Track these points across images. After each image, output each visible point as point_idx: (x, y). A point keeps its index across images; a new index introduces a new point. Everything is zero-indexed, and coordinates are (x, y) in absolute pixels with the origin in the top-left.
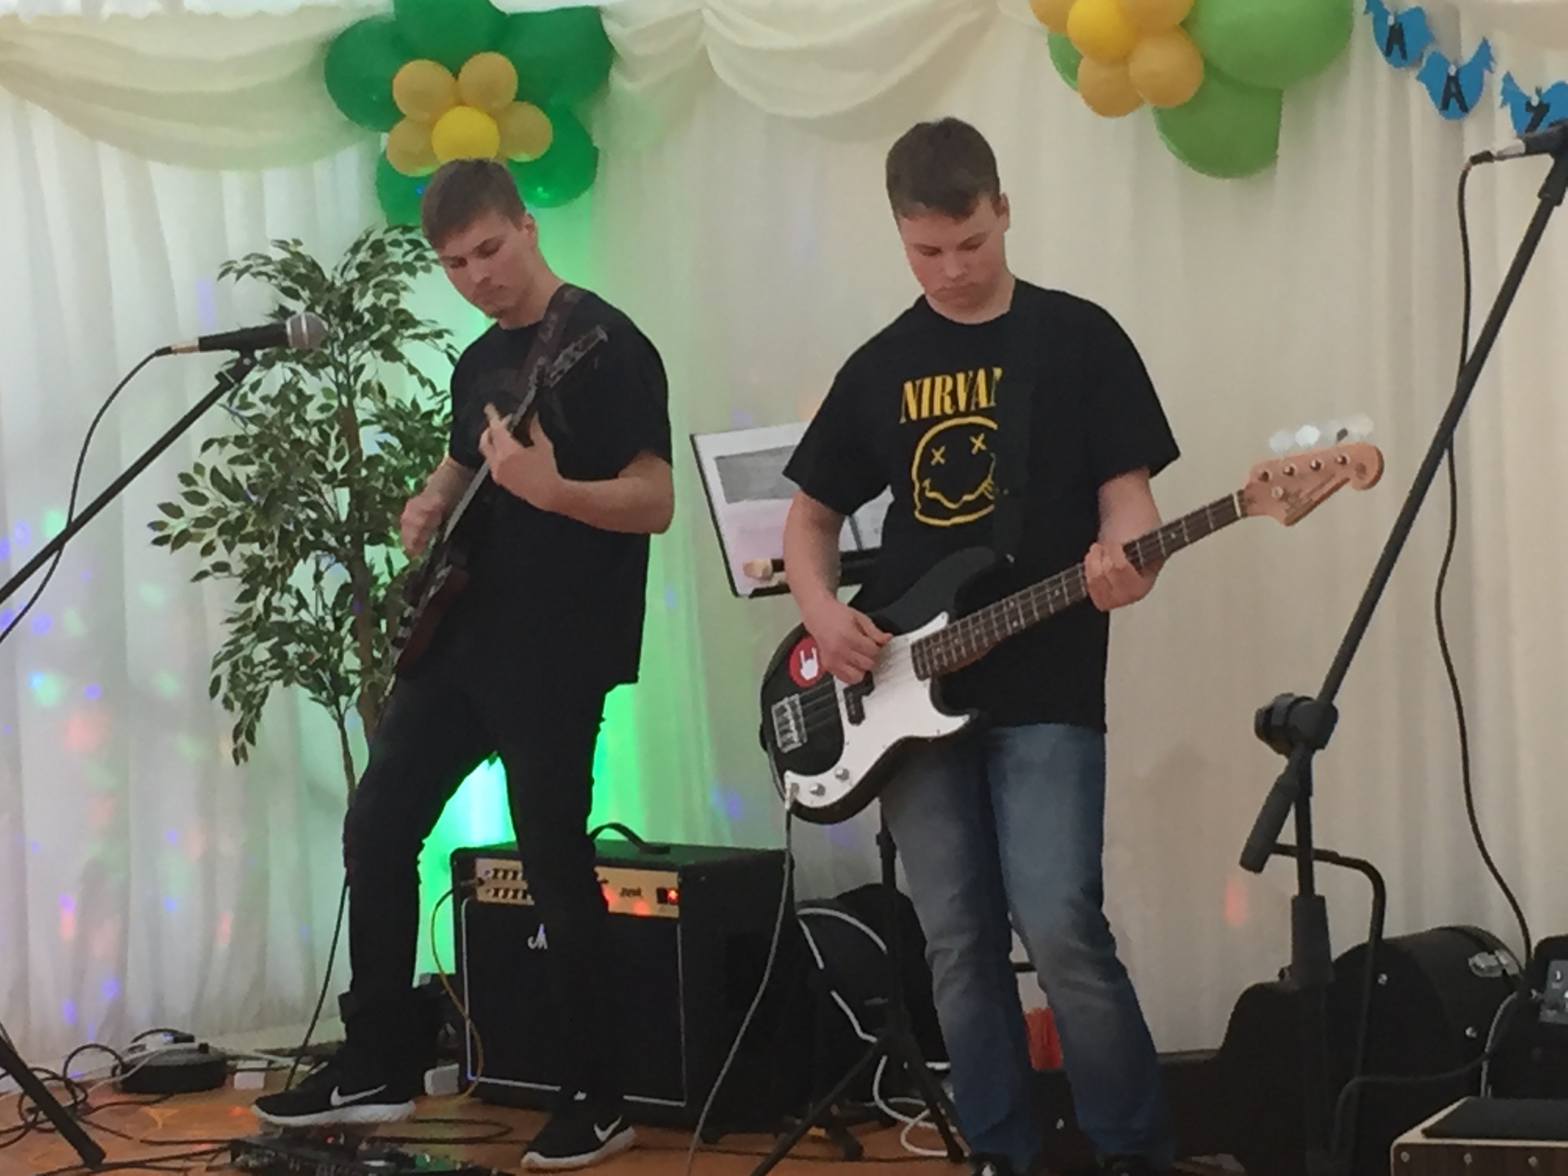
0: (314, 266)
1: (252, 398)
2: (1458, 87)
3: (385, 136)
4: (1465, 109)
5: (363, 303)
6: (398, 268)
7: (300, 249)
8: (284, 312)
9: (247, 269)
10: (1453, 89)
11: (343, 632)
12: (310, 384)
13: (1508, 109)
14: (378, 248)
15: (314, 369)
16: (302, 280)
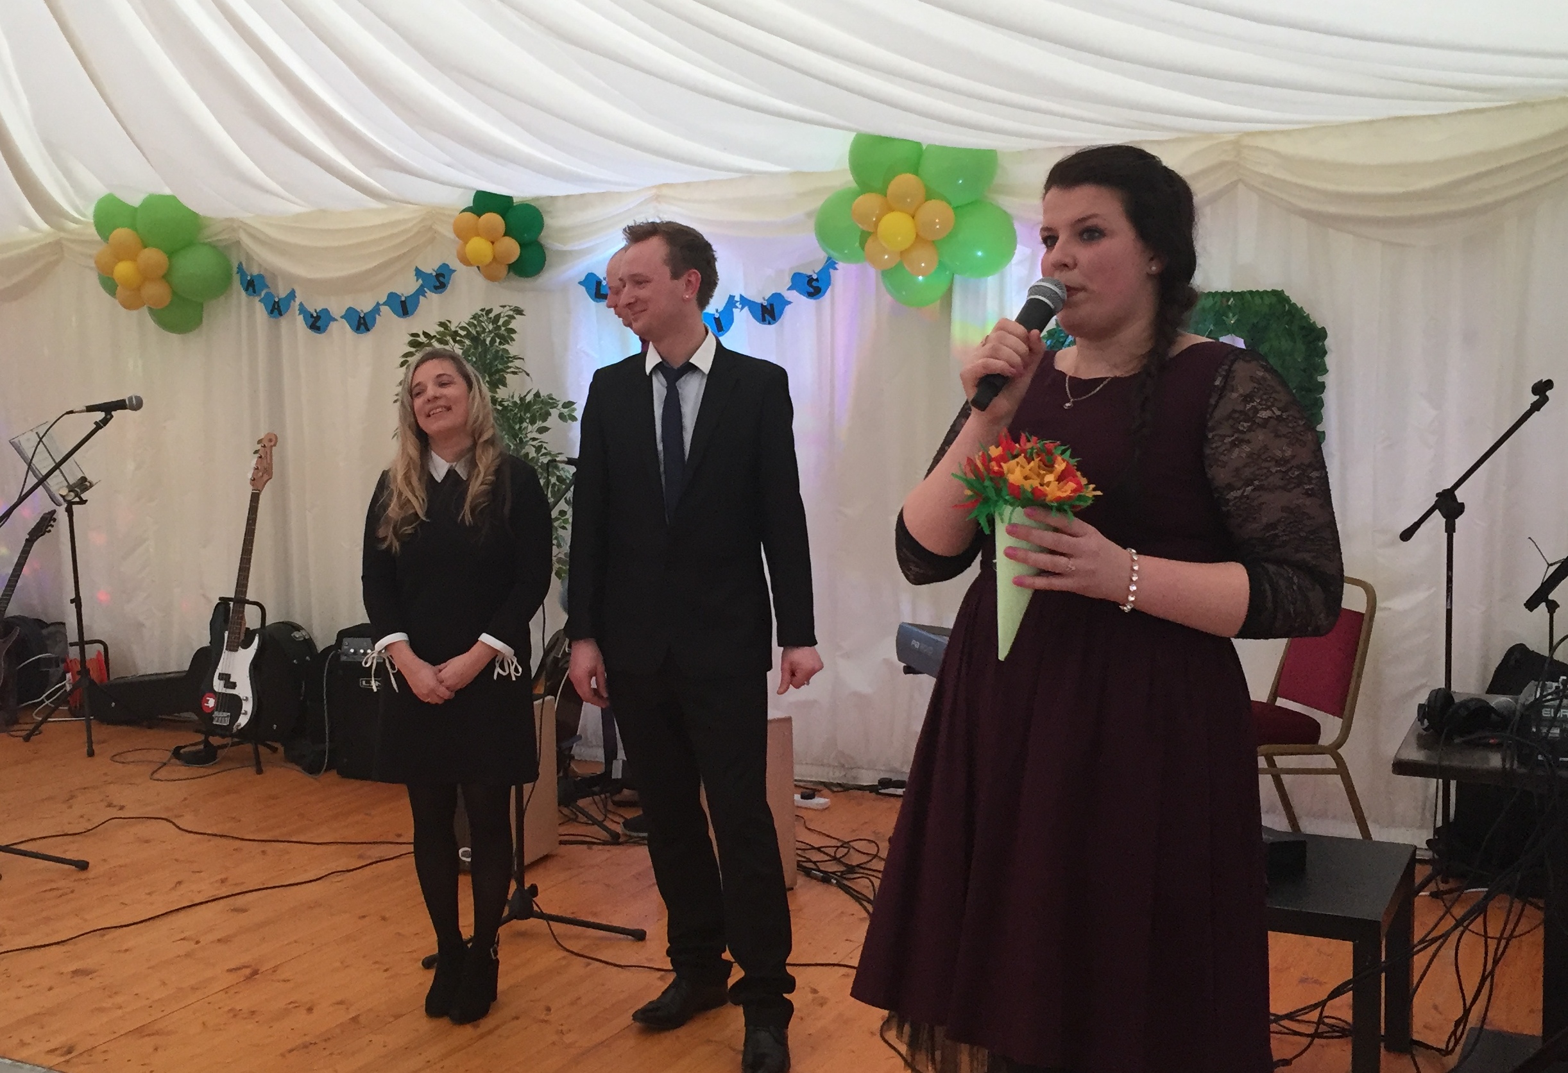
2: (278, 306)
4: (281, 314)
10: (276, 307)
13: (302, 316)
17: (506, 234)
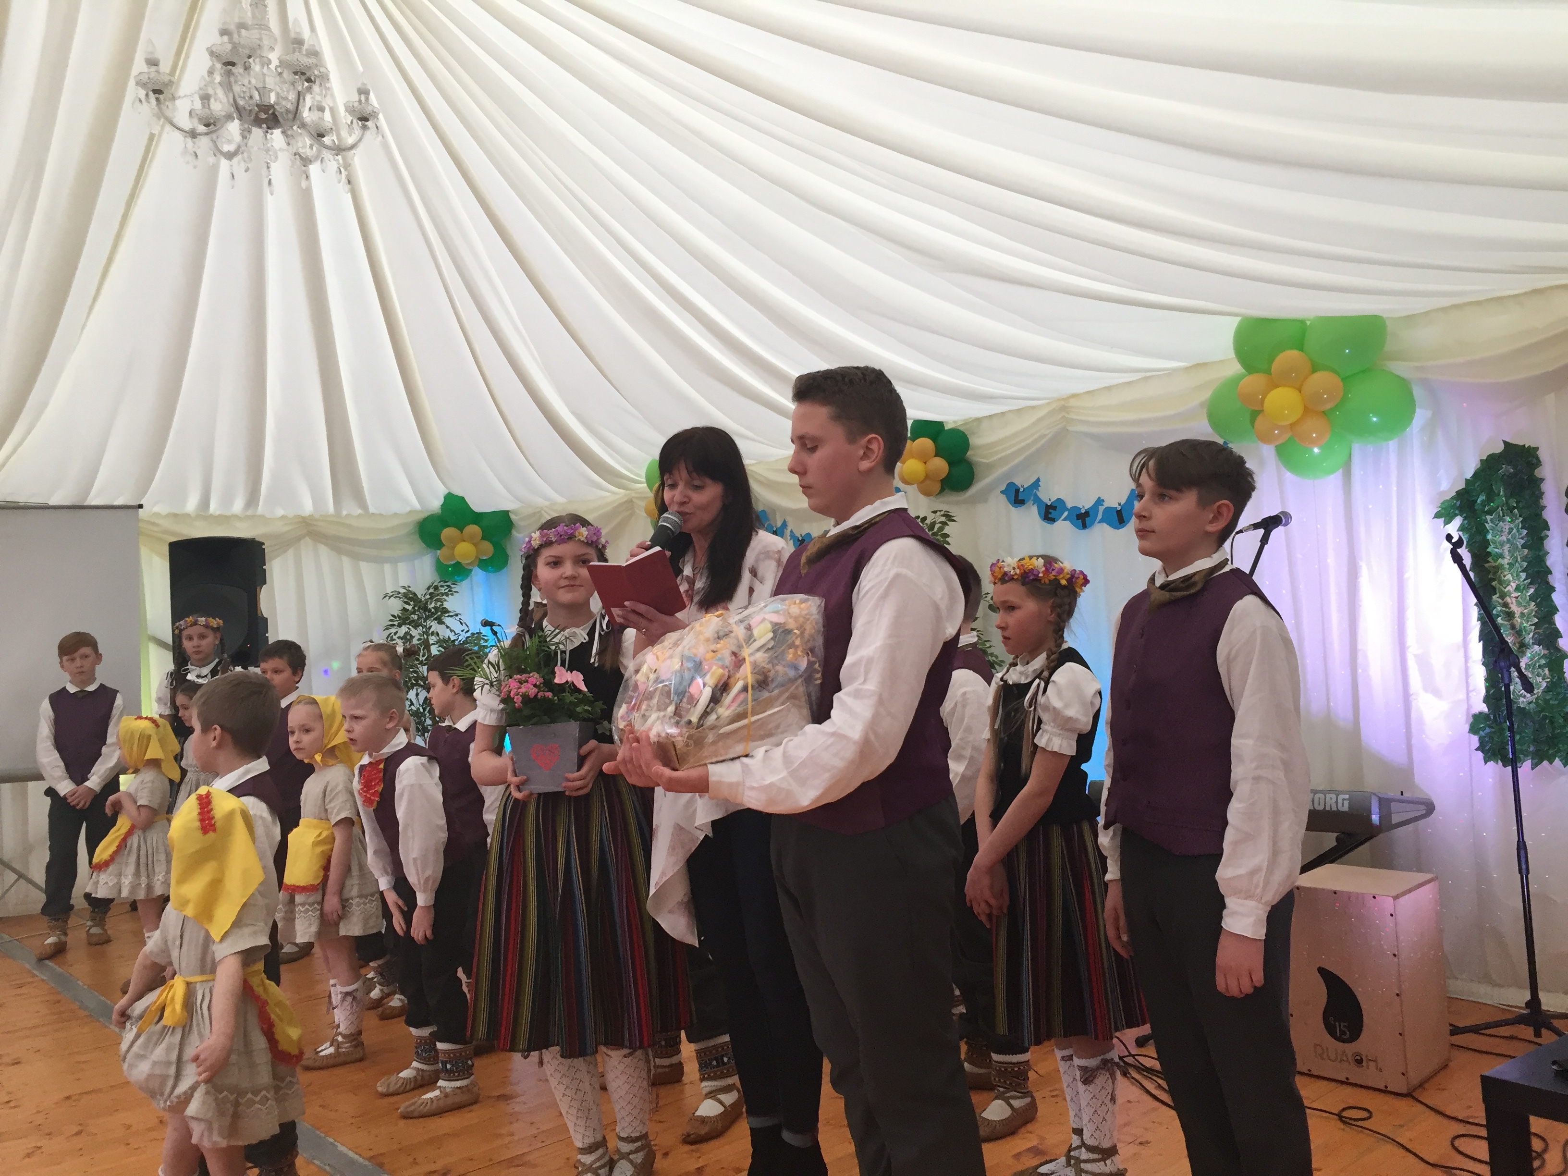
0: (415, 594)
1: (395, 637)
3: (439, 551)
5: (431, 606)
6: (443, 594)
7: (410, 589)
8: (404, 610)
9: (392, 596)
11: (426, 712)
12: (414, 632)
14: (436, 588)
15: (415, 627)
16: (411, 599)
17: (936, 455)
